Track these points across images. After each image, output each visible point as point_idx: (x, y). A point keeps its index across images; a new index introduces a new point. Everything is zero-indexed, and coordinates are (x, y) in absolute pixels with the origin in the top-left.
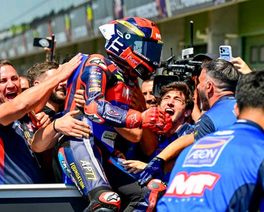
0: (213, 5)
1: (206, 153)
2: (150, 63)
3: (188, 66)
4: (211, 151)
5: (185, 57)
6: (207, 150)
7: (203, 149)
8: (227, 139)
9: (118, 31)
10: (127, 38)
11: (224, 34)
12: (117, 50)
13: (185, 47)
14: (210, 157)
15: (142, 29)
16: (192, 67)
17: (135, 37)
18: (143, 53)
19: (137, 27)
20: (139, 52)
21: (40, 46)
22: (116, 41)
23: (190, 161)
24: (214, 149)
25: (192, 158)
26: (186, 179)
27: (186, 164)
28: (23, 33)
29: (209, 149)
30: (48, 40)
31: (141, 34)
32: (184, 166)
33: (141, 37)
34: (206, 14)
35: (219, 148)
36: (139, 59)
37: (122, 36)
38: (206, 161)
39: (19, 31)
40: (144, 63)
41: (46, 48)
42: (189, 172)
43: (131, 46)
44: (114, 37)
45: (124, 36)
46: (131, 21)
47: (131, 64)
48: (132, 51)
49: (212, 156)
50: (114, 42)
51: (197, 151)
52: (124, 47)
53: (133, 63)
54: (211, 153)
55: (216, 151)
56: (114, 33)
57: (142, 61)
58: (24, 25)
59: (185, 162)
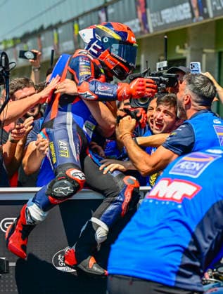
0: (192, 22)
1: (193, 165)
2: (127, 64)
3: (163, 78)
4: (198, 164)
5: (159, 69)
6: (195, 164)
7: (192, 161)
8: (214, 157)
9: (96, 35)
10: (105, 41)
11: (202, 49)
12: (96, 52)
13: (159, 61)
14: (195, 169)
15: (118, 33)
16: (166, 79)
17: (112, 40)
18: (119, 55)
19: (114, 31)
20: (115, 54)
21: (26, 58)
22: (94, 44)
23: (177, 170)
24: (200, 163)
25: (179, 167)
26: (169, 183)
27: (173, 171)
28: (14, 46)
29: (197, 162)
30: (33, 52)
31: (117, 37)
32: (170, 173)
33: (118, 40)
34: (185, 29)
35: (206, 163)
36: (116, 61)
37: (100, 40)
38: (191, 172)
39: (10, 45)
40: (121, 65)
41: (31, 60)
42: (173, 179)
43: (109, 48)
44: (93, 41)
45: (102, 39)
46: (109, 26)
47: (109, 66)
48: (110, 53)
49: (197, 169)
50: (93, 45)
51: (186, 162)
52: (103, 50)
53: (111, 65)
54: (197, 166)
55: (202, 165)
56: (92, 37)
57: (119, 63)
58: (14, 39)
59: (172, 169)
